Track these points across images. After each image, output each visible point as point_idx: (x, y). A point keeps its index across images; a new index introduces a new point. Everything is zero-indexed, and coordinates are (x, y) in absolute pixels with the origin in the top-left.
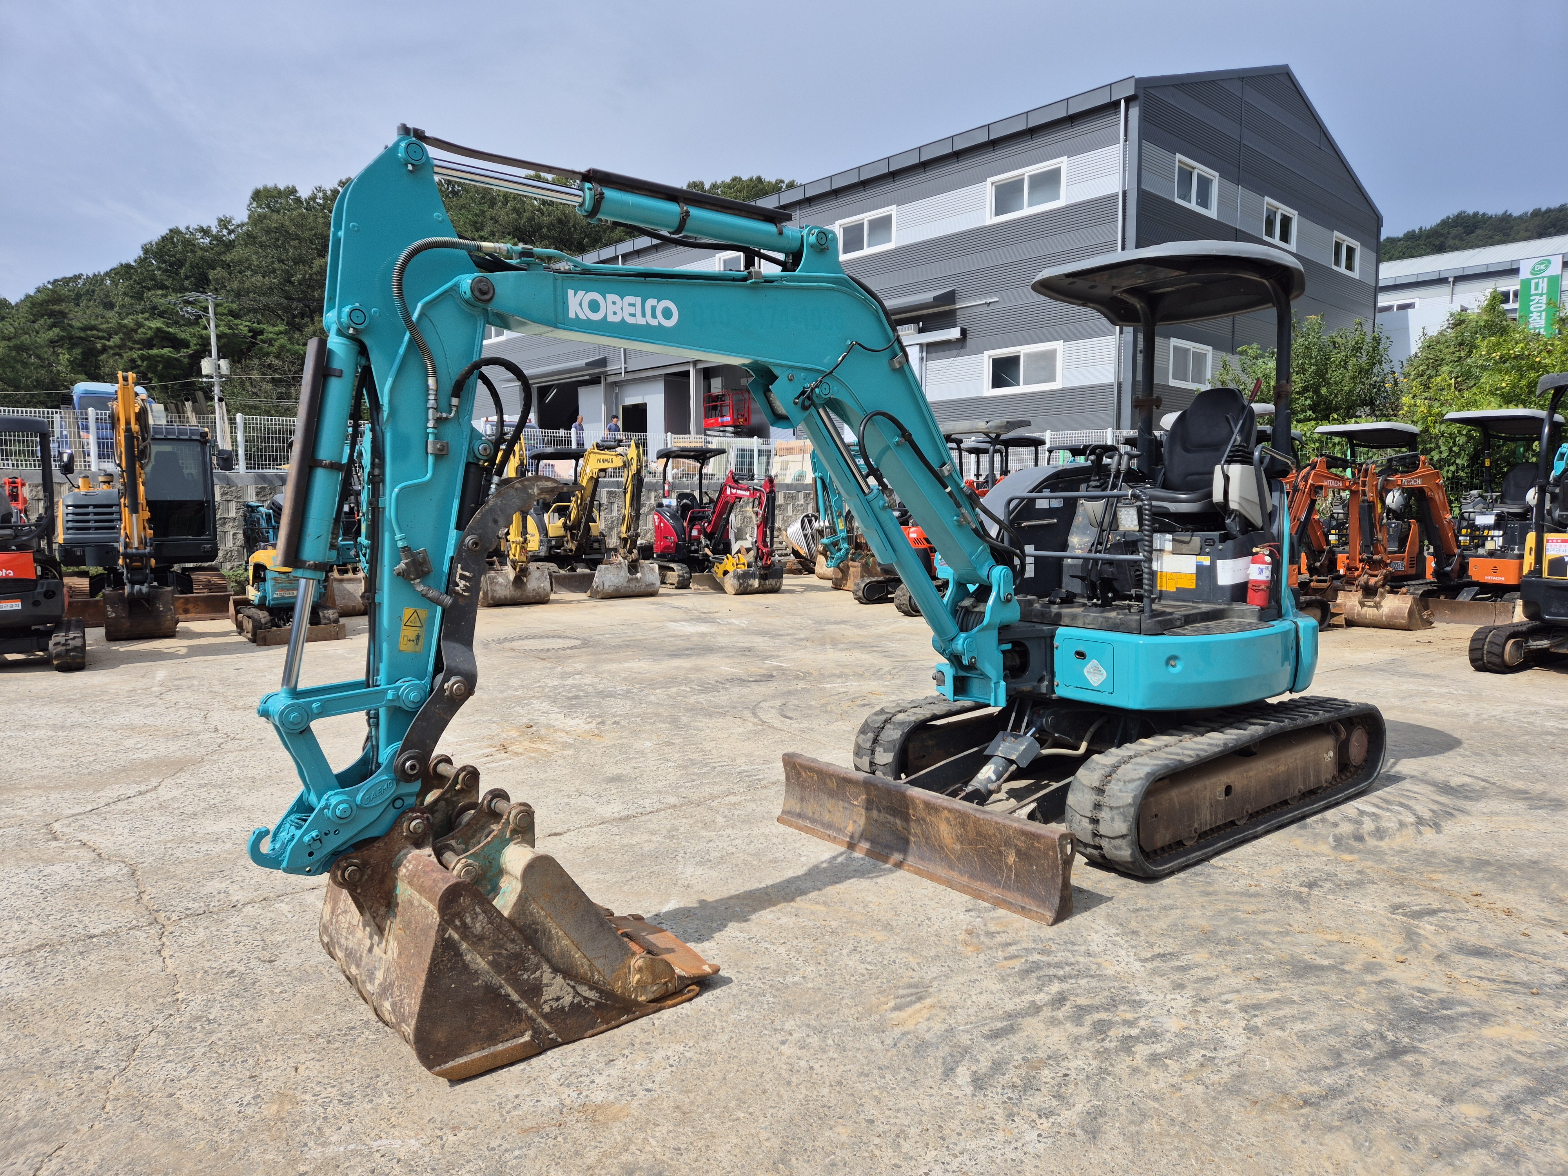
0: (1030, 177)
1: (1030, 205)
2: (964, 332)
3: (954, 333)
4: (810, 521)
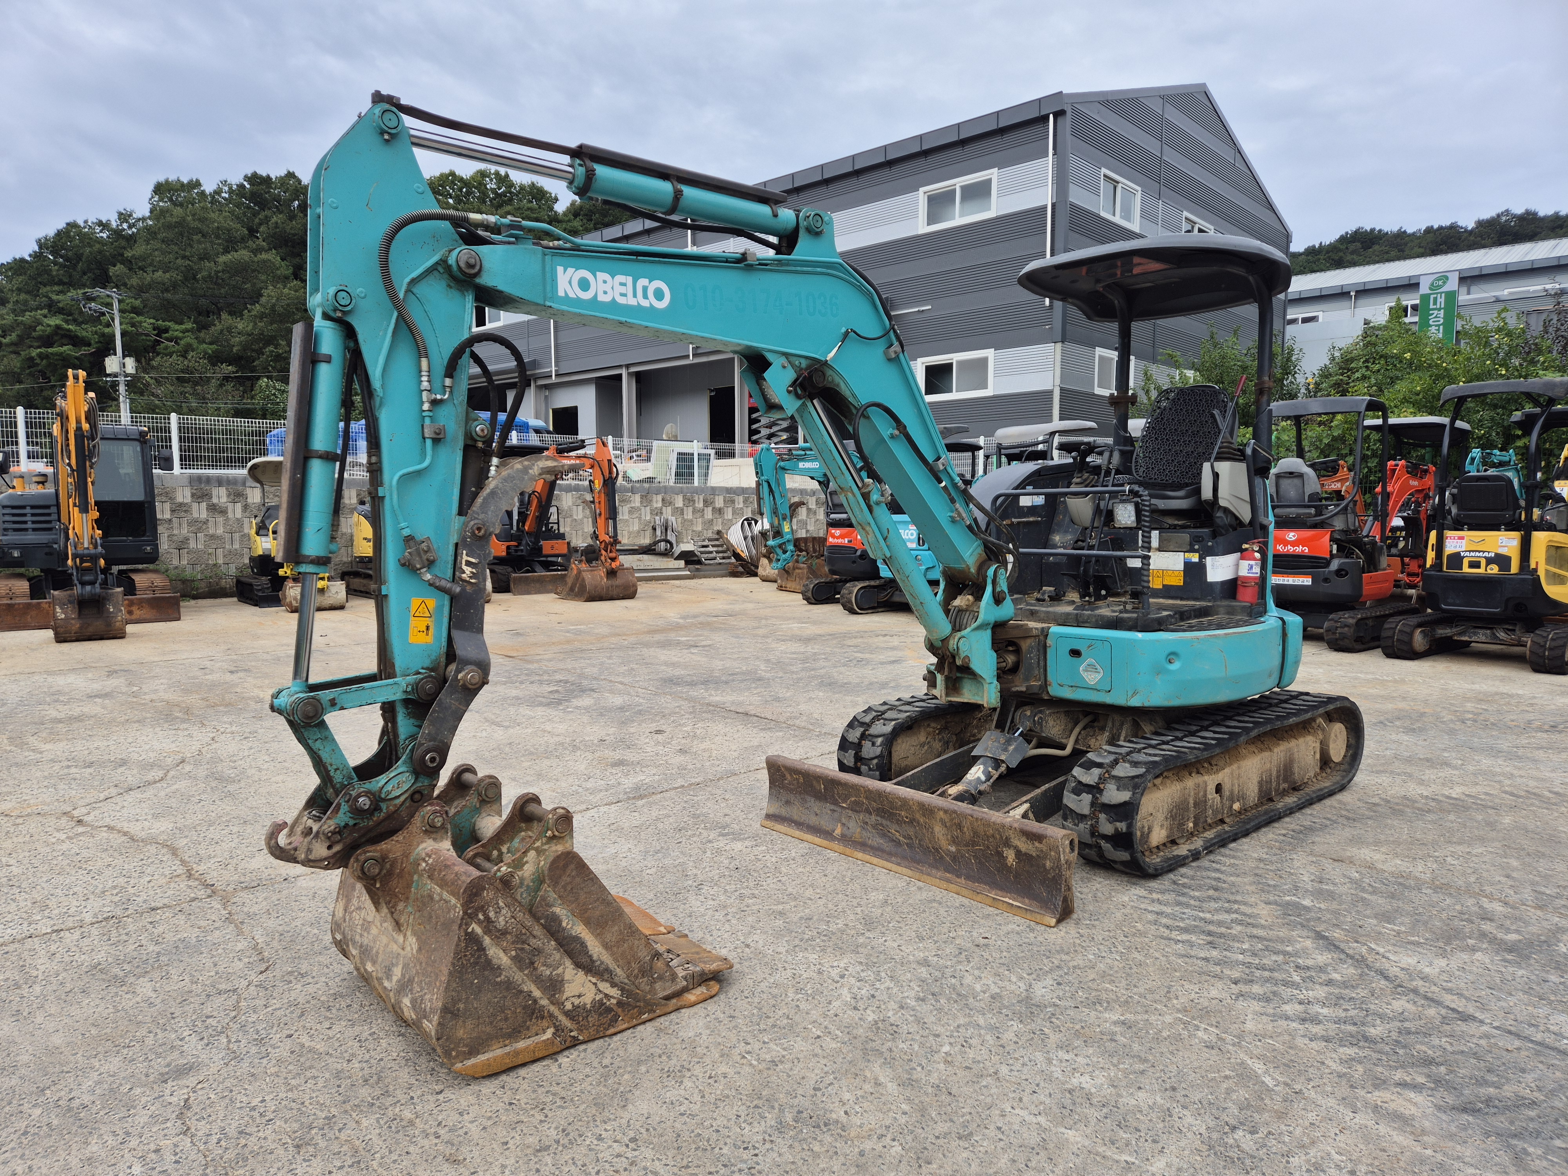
0: (962, 188)
1: (961, 216)
4: (750, 525)
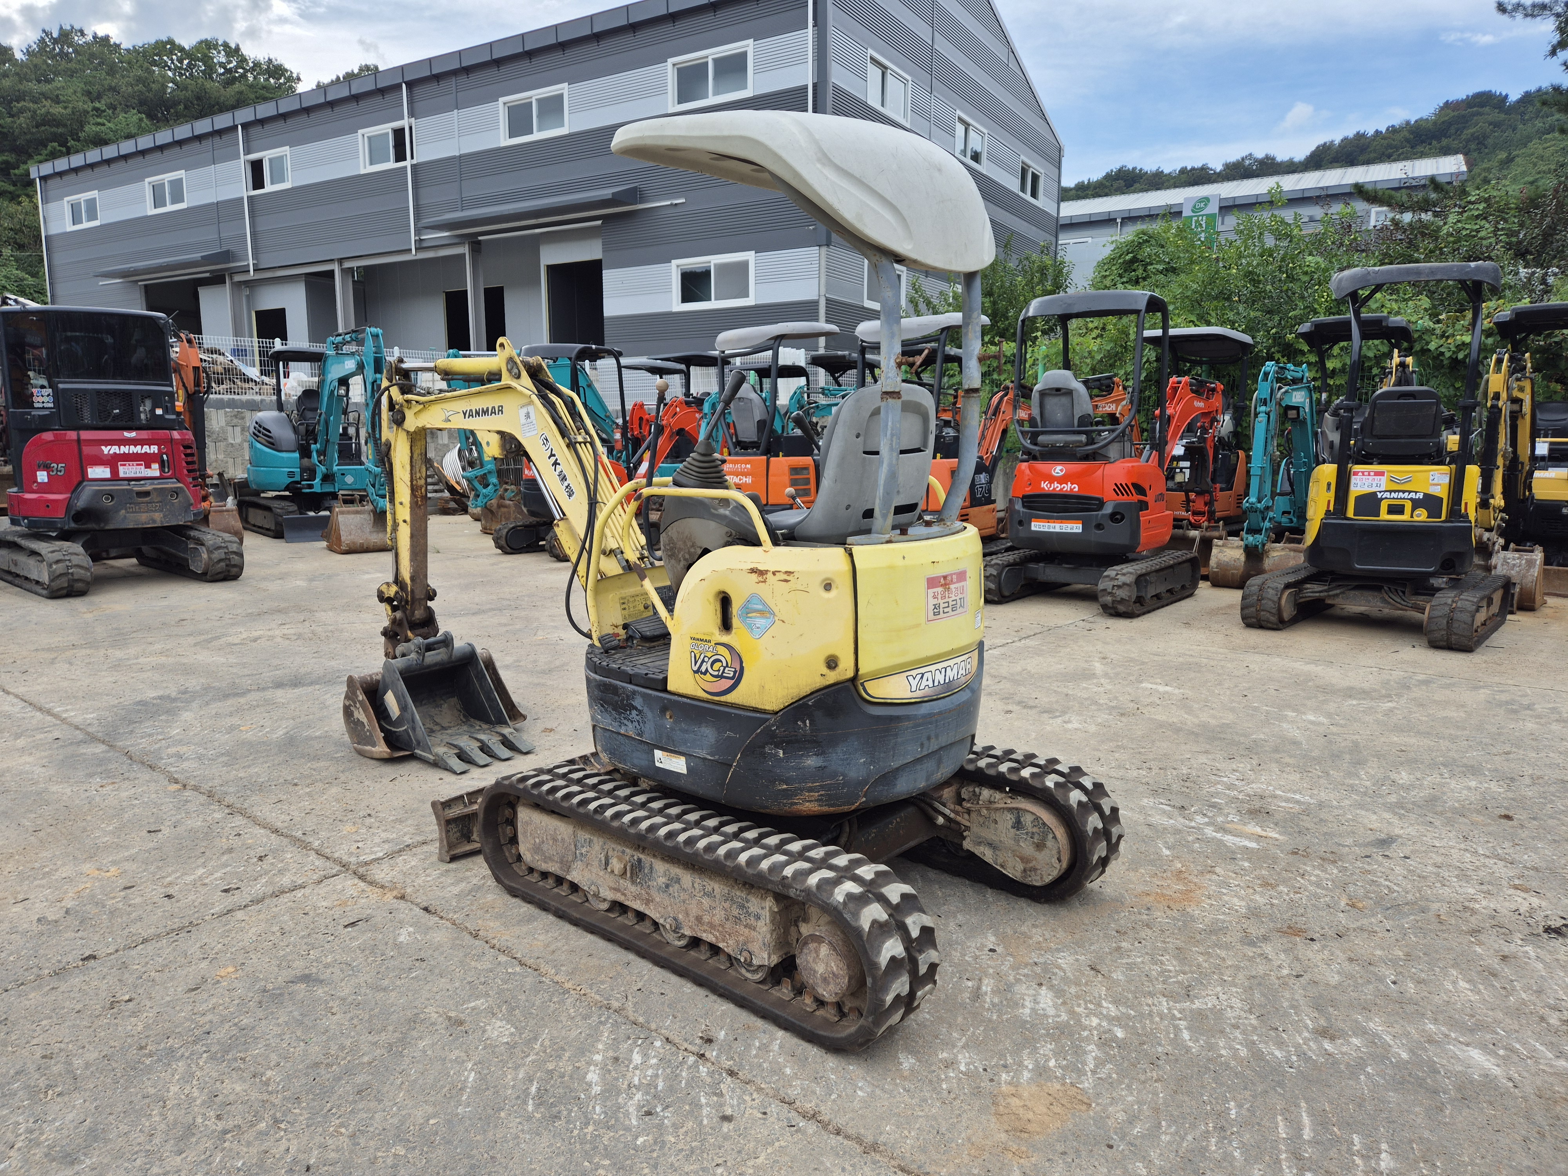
0: (716, 61)
1: (716, 93)
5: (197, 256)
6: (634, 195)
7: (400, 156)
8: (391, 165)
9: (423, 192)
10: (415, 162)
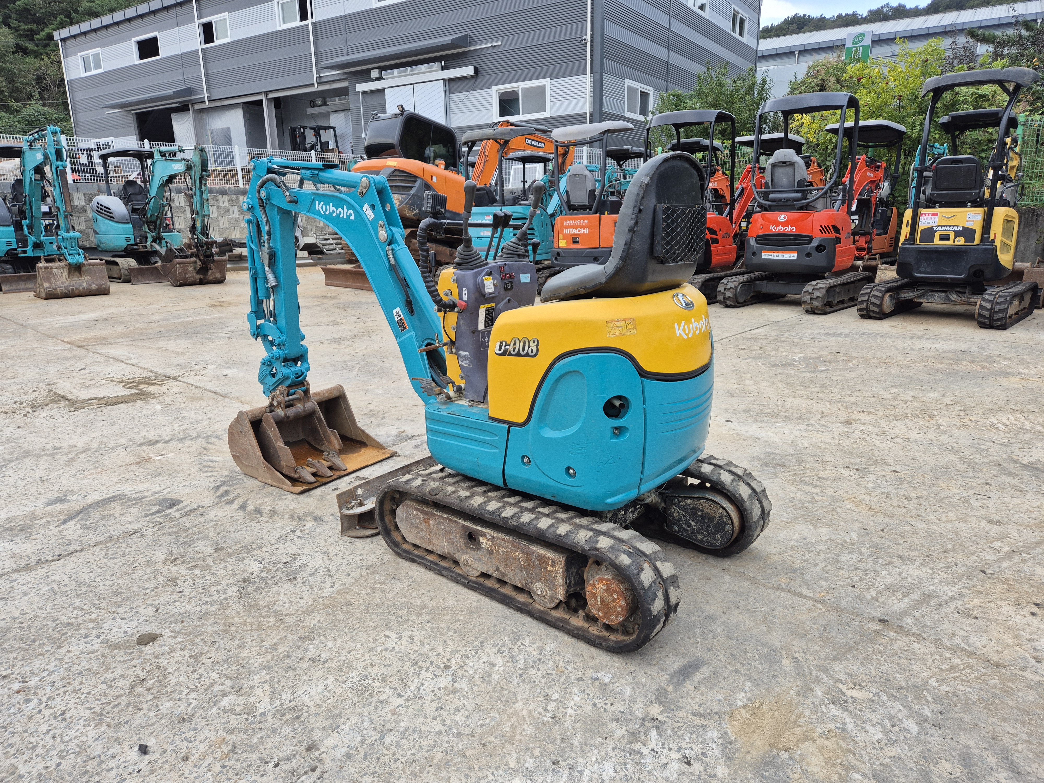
2: (476, 70)
3: (468, 71)
5: (170, 92)
6: (466, 40)
7: (304, 17)
8: (298, 23)
9: (320, 42)
10: (314, 20)
